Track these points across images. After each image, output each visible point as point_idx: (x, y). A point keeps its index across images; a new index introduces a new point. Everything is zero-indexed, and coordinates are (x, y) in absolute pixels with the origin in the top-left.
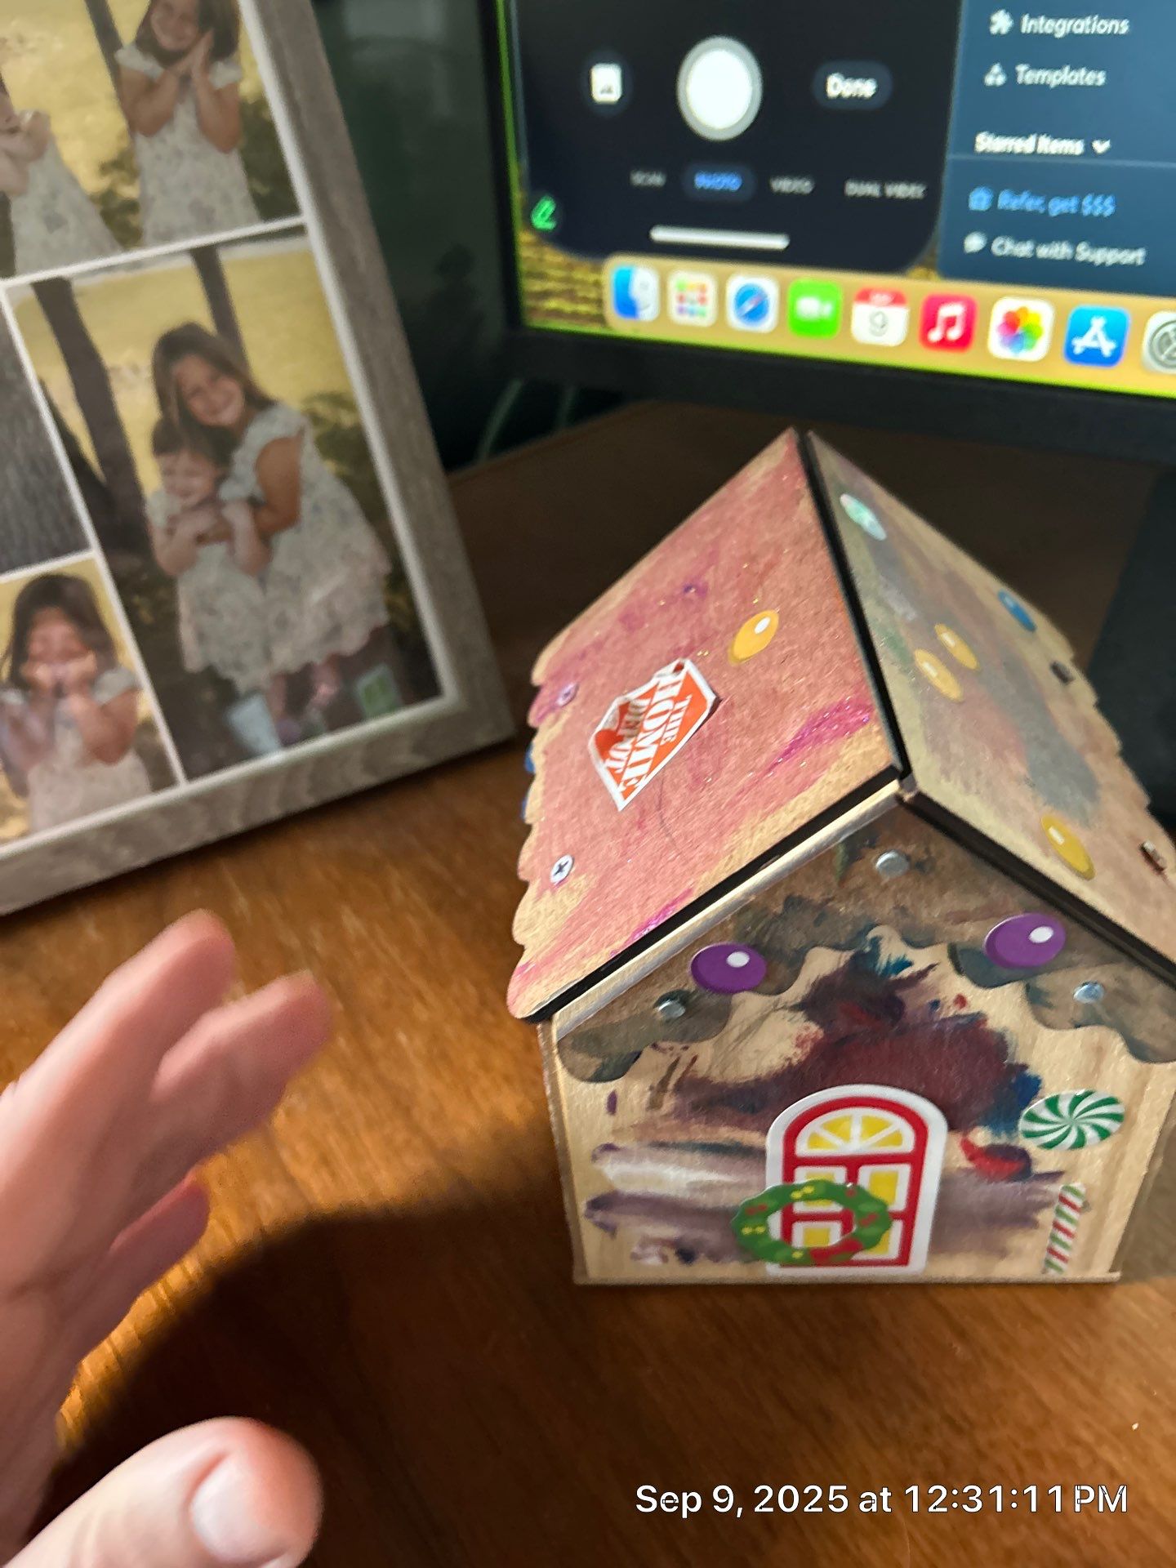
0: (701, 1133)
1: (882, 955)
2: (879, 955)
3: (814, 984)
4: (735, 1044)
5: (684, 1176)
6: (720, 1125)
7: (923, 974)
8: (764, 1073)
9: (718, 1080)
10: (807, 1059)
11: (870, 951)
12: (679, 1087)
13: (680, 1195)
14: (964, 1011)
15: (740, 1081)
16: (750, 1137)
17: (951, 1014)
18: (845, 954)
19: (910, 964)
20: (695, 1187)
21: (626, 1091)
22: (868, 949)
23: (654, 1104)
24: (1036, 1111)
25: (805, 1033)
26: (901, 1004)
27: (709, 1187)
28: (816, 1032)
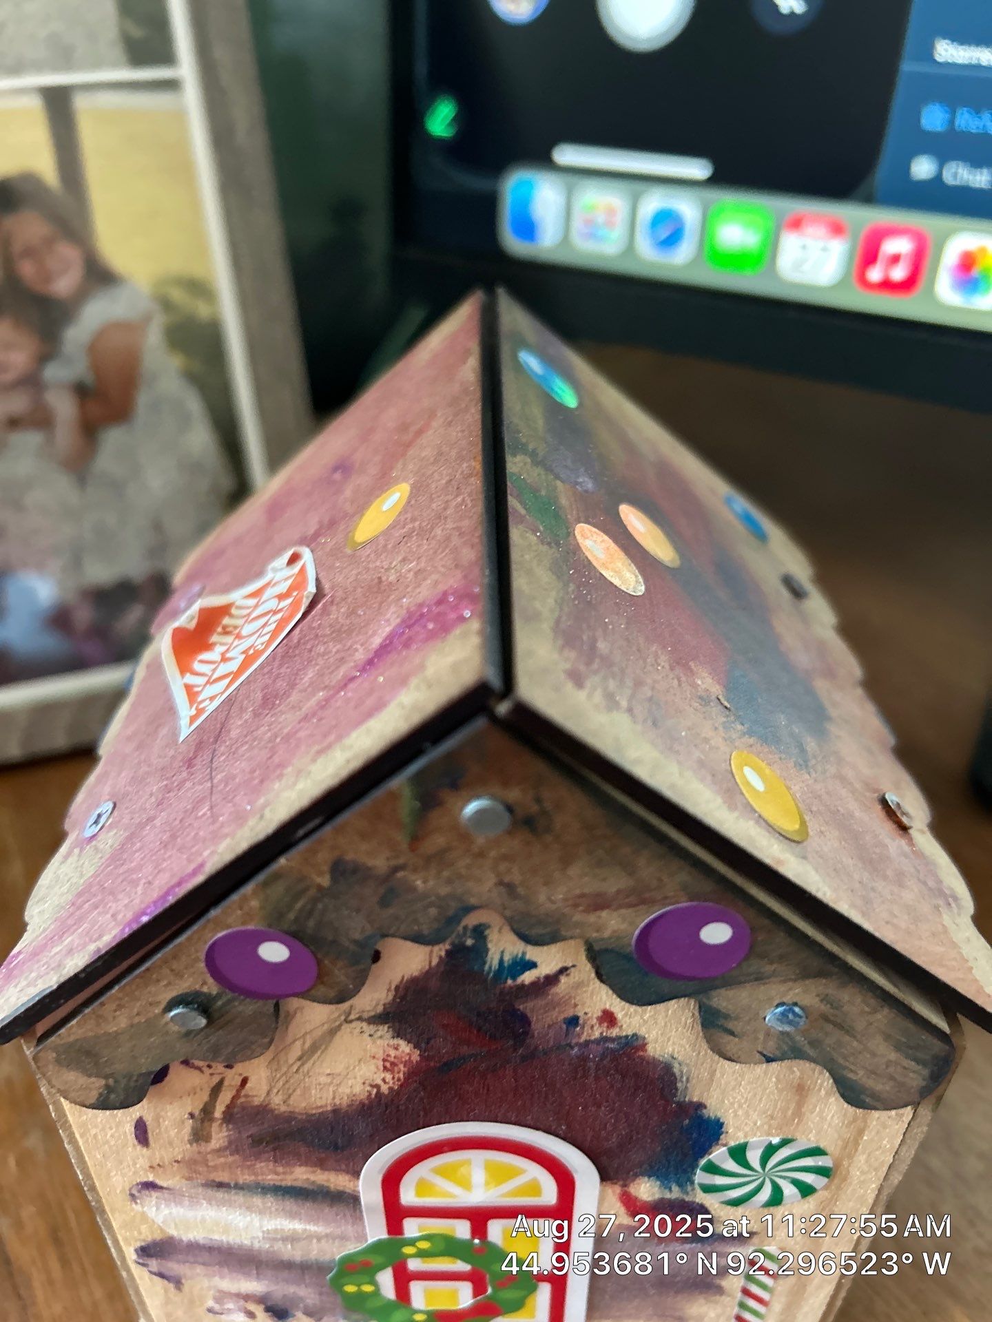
0: (269, 1173)
1: (490, 953)
2: (487, 950)
3: (397, 988)
4: (299, 1063)
5: (256, 1223)
6: (295, 1165)
7: (552, 980)
8: (345, 1102)
9: (283, 1108)
10: (401, 1086)
11: (474, 945)
12: (229, 1117)
13: (257, 1245)
14: (614, 1032)
15: (314, 1112)
16: (337, 1181)
17: (597, 1034)
18: (436, 948)
19: (533, 965)
20: (271, 1236)
21: (157, 1119)
22: (469, 942)
23: (199, 1136)
24: (717, 1162)
25: (393, 1053)
26: (525, 1020)
27: (292, 1238)
28: (408, 1054)
